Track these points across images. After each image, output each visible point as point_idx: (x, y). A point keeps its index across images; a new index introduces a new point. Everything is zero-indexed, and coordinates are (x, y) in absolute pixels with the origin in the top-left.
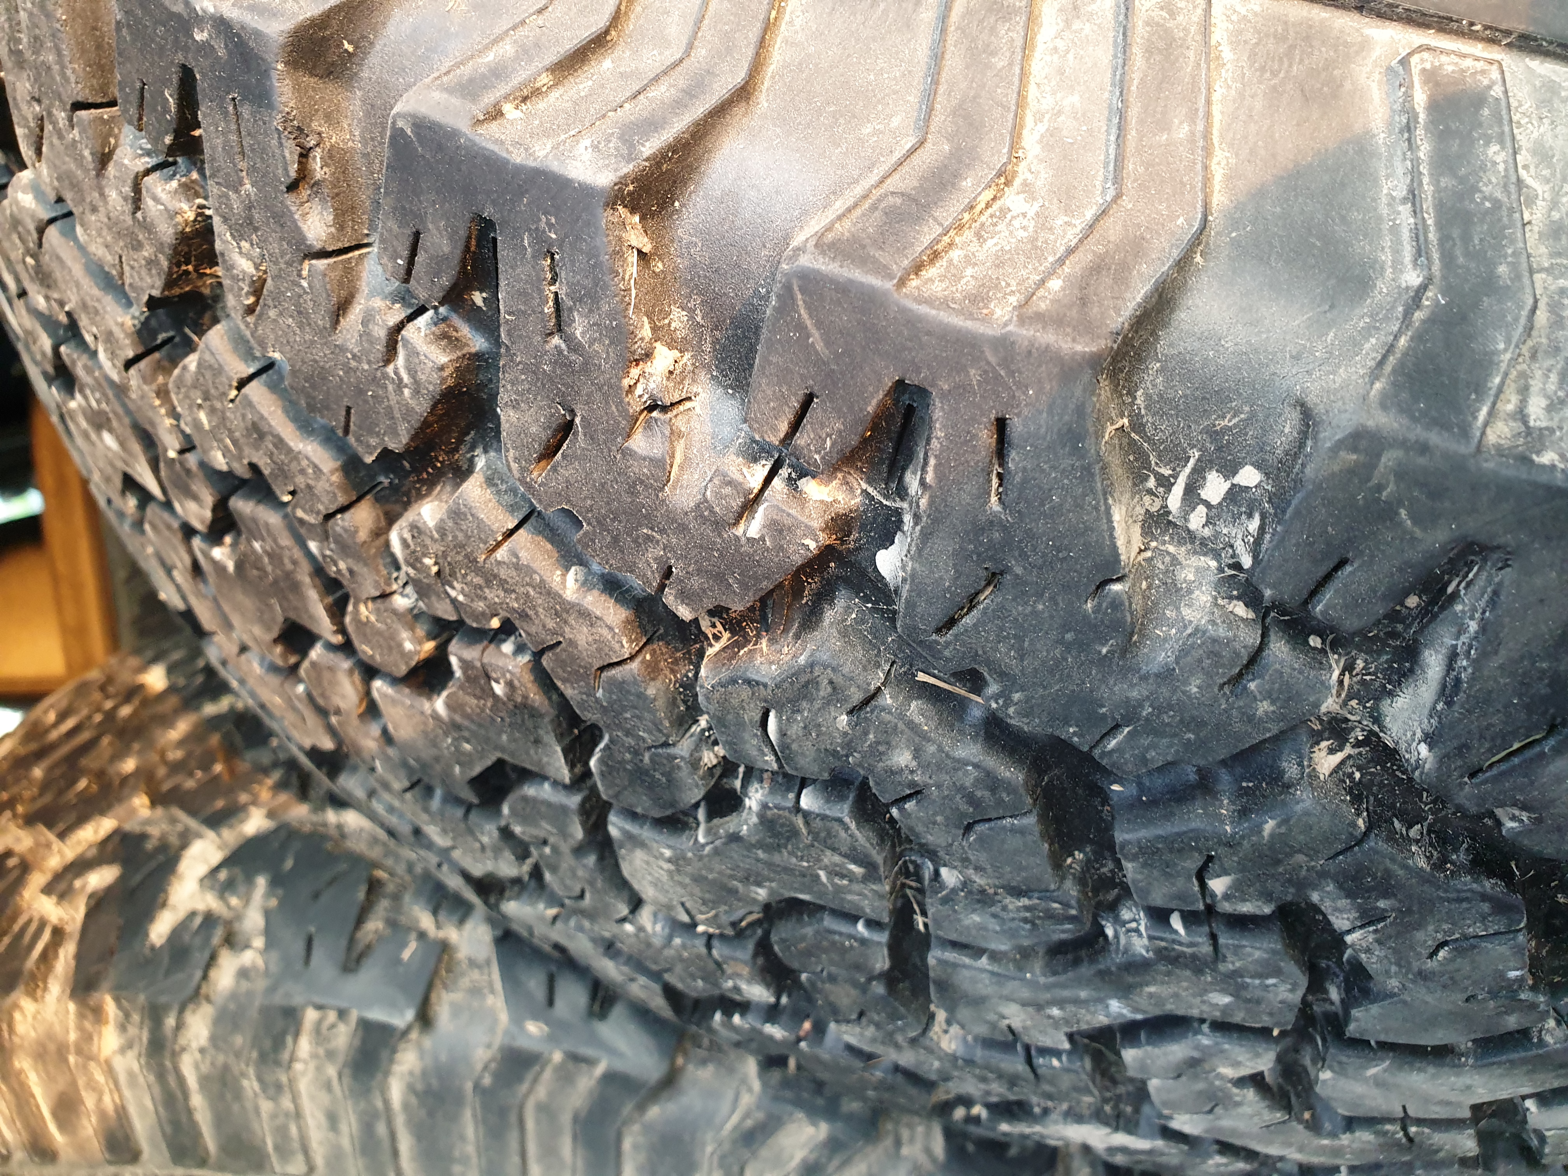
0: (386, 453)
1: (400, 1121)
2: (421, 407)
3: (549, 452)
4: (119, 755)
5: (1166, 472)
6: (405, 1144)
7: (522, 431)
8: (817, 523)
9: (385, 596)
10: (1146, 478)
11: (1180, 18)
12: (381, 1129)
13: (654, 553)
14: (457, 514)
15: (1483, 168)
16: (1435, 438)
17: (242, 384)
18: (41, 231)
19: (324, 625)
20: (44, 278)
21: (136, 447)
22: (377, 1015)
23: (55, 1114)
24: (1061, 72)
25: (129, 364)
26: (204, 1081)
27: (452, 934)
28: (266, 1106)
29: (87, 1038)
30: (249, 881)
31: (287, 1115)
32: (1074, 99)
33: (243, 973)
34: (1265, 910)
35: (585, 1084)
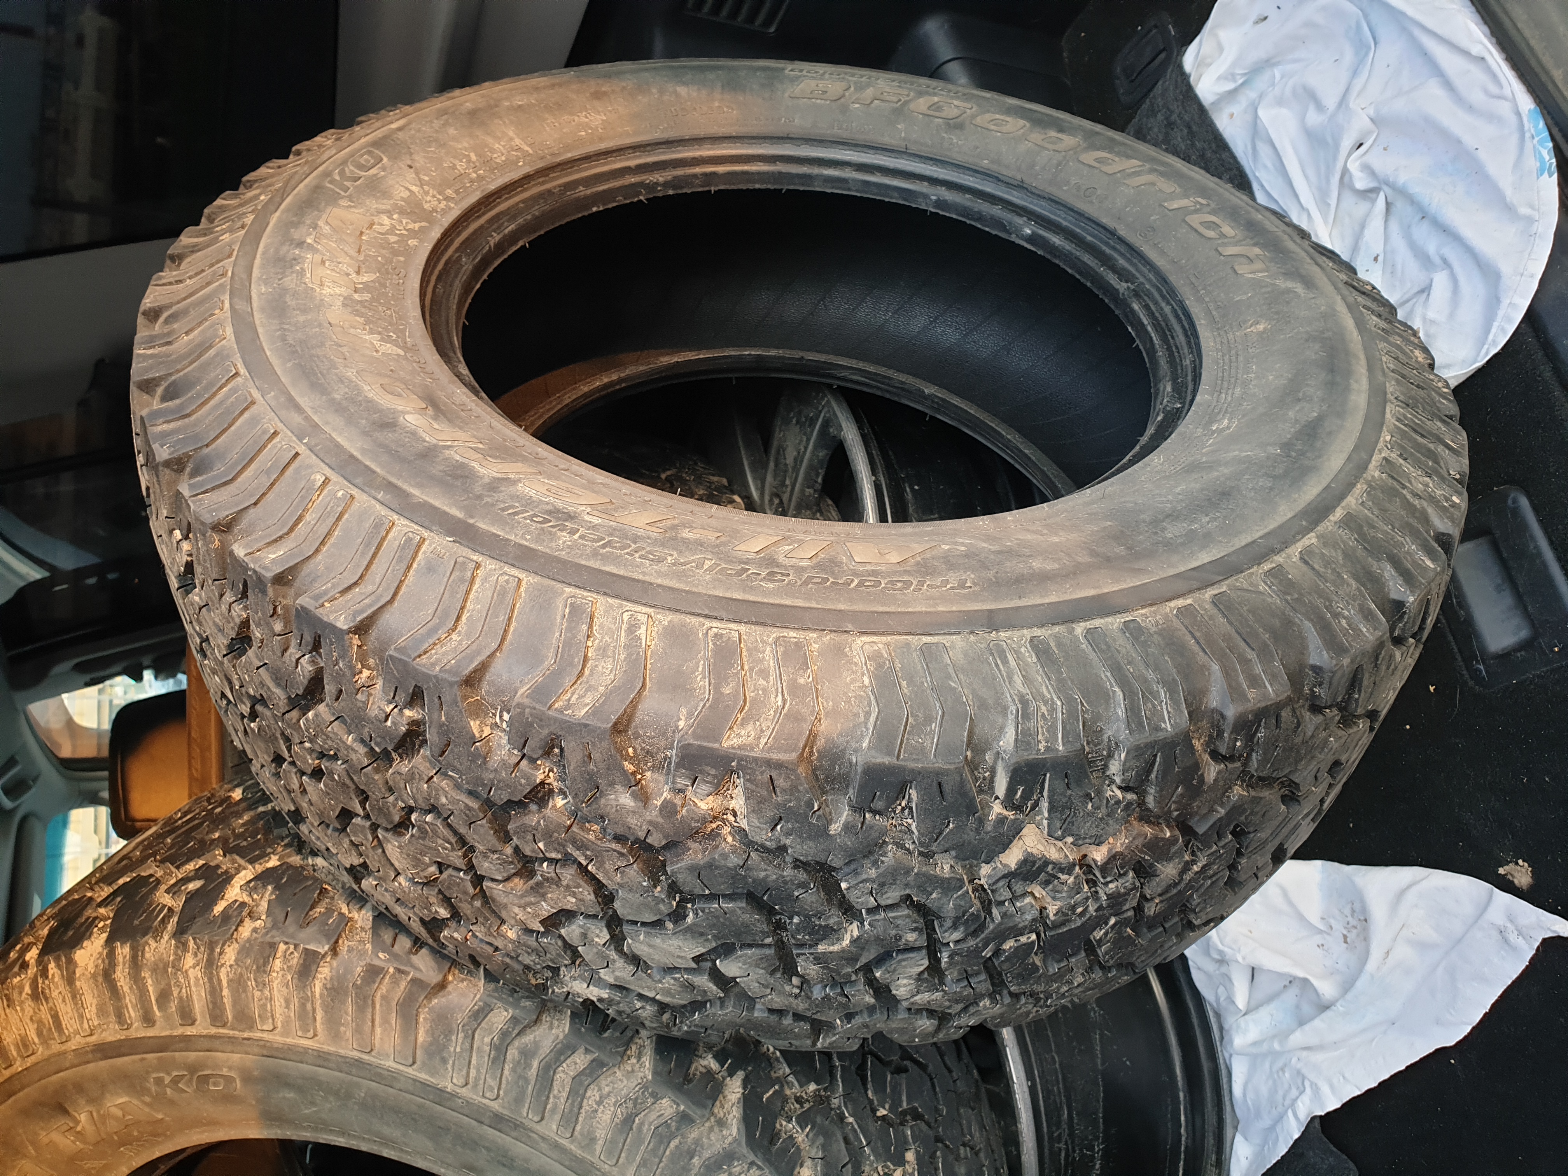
0: (297, 695)
1: (318, 1003)
2: (306, 682)
3: (337, 699)
4: (212, 831)
5: (494, 712)
6: (319, 1015)
7: (330, 692)
8: (405, 721)
9: (302, 743)
10: (488, 714)
11: (510, 585)
12: (309, 1006)
13: (367, 729)
14: (316, 715)
15: (580, 631)
16: (537, 706)
17: (258, 668)
18: (200, 609)
19: (286, 755)
20: (200, 623)
21: (226, 683)
22: (311, 947)
23: (157, 1001)
24: (477, 599)
25: (224, 656)
26: (230, 981)
27: (355, 915)
28: (257, 994)
29: (178, 958)
30: (264, 887)
31: (266, 999)
32: (479, 607)
33: (255, 930)
34: (559, 856)
35: (403, 984)
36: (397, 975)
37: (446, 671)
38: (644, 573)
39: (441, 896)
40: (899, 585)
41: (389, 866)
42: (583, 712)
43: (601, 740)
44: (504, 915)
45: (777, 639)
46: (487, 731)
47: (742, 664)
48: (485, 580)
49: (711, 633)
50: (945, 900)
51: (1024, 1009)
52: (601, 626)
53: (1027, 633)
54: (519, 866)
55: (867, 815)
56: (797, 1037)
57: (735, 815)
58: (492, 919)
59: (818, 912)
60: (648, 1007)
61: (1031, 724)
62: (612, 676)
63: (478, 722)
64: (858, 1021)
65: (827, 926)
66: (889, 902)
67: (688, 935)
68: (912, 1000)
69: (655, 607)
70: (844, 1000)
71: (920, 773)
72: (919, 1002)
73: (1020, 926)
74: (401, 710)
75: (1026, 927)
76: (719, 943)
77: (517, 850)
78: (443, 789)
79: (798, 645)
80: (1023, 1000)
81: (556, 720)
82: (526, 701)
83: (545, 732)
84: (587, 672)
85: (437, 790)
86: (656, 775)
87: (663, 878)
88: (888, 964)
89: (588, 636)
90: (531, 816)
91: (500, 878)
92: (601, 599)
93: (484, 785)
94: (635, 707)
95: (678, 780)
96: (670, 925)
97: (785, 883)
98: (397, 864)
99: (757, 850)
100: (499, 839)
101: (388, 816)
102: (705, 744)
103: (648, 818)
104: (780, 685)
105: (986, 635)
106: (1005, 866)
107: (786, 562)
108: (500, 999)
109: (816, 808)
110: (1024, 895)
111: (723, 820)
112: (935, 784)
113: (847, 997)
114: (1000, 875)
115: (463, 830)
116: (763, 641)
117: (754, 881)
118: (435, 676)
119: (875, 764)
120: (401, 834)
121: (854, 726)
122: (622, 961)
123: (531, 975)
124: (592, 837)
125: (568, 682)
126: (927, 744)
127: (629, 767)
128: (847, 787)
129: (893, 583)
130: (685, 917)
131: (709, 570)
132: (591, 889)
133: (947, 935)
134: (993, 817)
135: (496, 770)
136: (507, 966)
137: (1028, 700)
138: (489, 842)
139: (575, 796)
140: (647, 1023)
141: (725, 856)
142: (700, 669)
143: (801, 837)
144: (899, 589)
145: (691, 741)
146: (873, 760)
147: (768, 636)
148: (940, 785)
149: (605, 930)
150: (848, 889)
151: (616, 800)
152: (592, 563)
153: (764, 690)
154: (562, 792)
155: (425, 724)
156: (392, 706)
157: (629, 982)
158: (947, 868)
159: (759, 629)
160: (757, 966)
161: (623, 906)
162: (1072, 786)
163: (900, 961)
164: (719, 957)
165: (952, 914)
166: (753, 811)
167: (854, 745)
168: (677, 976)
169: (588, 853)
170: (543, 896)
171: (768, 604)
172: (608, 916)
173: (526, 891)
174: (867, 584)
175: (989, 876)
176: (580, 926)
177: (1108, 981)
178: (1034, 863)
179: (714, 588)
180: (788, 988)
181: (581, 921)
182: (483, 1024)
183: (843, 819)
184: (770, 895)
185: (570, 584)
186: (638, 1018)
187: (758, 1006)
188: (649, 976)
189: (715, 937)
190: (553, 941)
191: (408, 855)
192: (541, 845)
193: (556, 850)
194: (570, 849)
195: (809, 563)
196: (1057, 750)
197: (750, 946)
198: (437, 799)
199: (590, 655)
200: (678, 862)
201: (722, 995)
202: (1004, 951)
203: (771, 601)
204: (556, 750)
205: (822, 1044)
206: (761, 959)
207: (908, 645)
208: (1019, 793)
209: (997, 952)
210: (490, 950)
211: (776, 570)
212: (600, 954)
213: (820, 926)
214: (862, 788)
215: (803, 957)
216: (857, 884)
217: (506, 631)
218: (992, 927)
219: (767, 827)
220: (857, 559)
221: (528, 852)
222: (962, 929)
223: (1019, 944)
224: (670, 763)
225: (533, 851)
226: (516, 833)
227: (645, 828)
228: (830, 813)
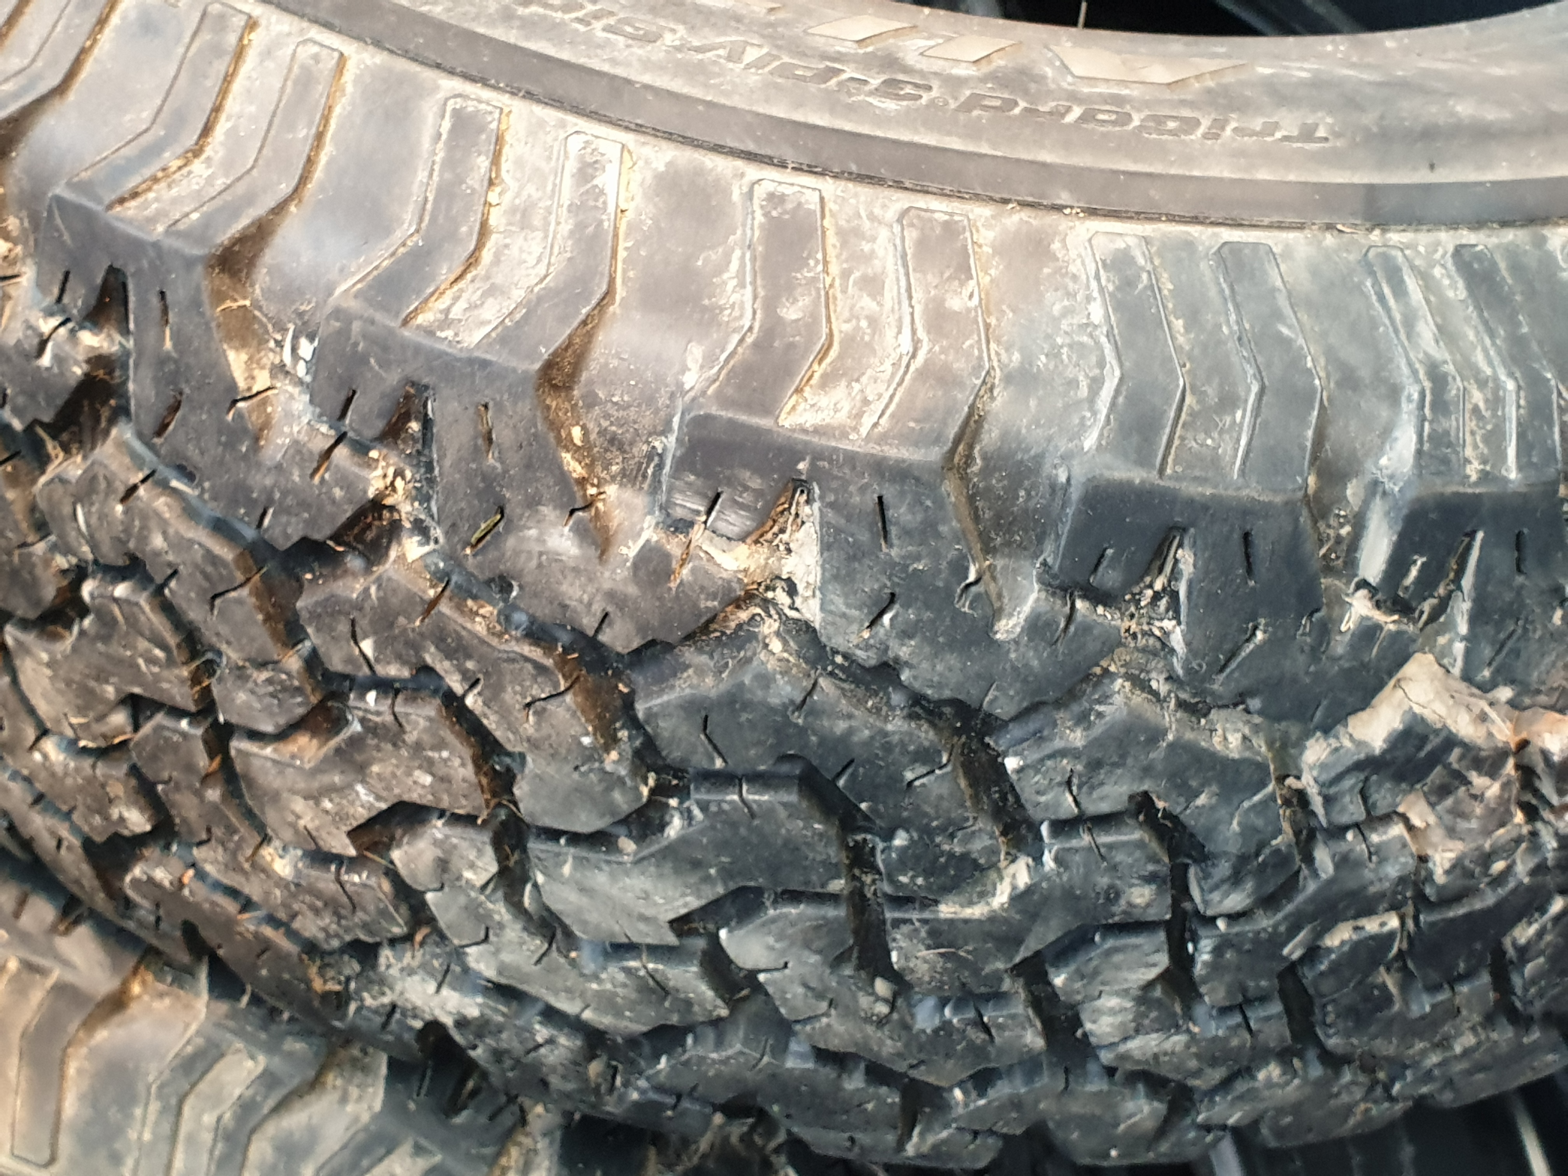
5: (279, 337)
8: (81, 357)
10: (268, 341)
11: (320, 66)
15: (472, 169)
16: (379, 317)
24: (249, 91)
32: (253, 109)
34: (406, 673)
35: (37, 995)
36: (25, 975)
37: (179, 234)
38: (613, 61)
39: (133, 782)
40: (1172, 125)
41: (23, 716)
42: (478, 335)
43: (516, 398)
44: (271, 817)
45: (905, 212)
46: (262, 380)
47: (826, 263)
48: (268, 53)
49: (760, 192)
50: (1223, 813)
51: (1345, 1098)
52: (519, 163)
53: (1448, 240)
54: (314, 700)
55: (1079, 604)
56: (869, 1123)
57: (792, 590)
58: (244, 829)
59: (950, 822)
60: (563, 1040)
61: (1450, 423)
62: (542, 270)
63: (244, 356)
64: (1002, 1090)
65: (965, 856)
66: (1105, 807)
67: (668, 867)
68: (1122, 1048)
69: (639, 129)
70: (979, 1037)
71: (1205, 507)
72: (1137, 1054)
73: (1372, 890)
74: (73, 332)
75: (1382, 895)
76: (732, 886)
77: (313, 662)
78: (158, 515)
79: (951, 229)
80: (1347, 1076)
81: (418, 349)
82: (353, 305)
83: (393, 378)
84: (487, 255)
85: (144, 518)
86: (628, 494)
87: (623, 734)
88: (1081, 958)
89: (491, 183)
90: (349, 580)
91: (268, 727)
92: (518, 107)
93: (250, 503)
94: (589, 337)
95: (679, 499)
96: (628, 845)
97: (888, 748)
98: (43, 708)
99: (832, 674)
100: (275, 635)
101: (30, 587)
102: (743, 418)
103: (607, 585)
104: (906, 309)
105: (1360, 237)
106: (1359, 744)
107: (923, 65)
108: (239, 1033)
109: (972, 578)
110: (1387, 818)
111: (766, 604)
112: (1237, 536)
113: (986, 1029)
114: (1349, 761)
115: (195, 613)
116: (872, 217)
117: (822, 742)
118: (156, 245)
119: (1110, 483)
120: (55, 637)
121: (1067, 407)
122: (518, 926)
123: (313, 971)
124: (479, 627)
125: (445, 272)
126: (1225, 449)
127: (575, 468)
128: (1041, 539)
129: (1160, 120)
130: (663, 826)
131: (758, 64)
132: (467, 753)
133: (1215, 896)
134: (1348, 624)
135: (279, 467)
136: (266, 946)
137: (1445, 375)
138: (252, 640)
139: (452, 530)
140: (555, 1081)
141: (765, 680)
142: (734, 266)
143: (932, 641)
144: (1171, 132)
145: (714, 410)
146: (1107, 474)
147: (884, 206)
148: (1246, 537)
149: (489, 851)
150: (1020, 771)
151: (540, 540)
152: (499, 33)
153: (873, 321)
154: (421, 529)
155: (125, 367)
156: (55, 321)
157: (526, 978)
158: (1234, 740)
159: (864, 192)
160: (807, 945)
161: (534, 794)
162: (1528, 565)
163: (1109, 953)
164: (726, 924)
165: (1234, 848)
166: (836, 578)
167: (1063, 445)
168: (633, 964)
169: (470, 665)
170: (361, 770)
171: (886, 140)
172: (496, 823)
173: (325, 760)
174: (1101, 117)
175: (1323, 766)
176: (436, 843)
177: (1520, 1053)
178: (1423, 739)
179: (767, 101)
180: (864, 1001)
181: (438, 828)
182: (202, 1086)
183: (1026, 609)
184: (853, 776)
185: (452, 72)
186: (537, 1066)
187: (794, 1046)
188: (573, 963)
189: (726, 873)
190: (373, 881)
191: (69, 683)
192: (367, 646)
193: (400, 658)
194: (431, 657)
195: (972, 71)
196: (1506, 481)
197: (794, 897)
198: (143, 539)
199: (492, 221)
200: (661, 692)
201: (724, 1012)
202: (1329, 950)
203: (892, 135)
204: (415, 426)
205: (917, 1146)
206: (818, 928)
207: (1189, 245)
208: (1414, 572)
209: (1313, 952)
210: (230, 906)
211: (901, 77)
212: (474, 912)
213: (951, 855)
214: (1078, 535)
215: (905, 929)
216: (1042, 761)
217: (310, 162)
218: (1311, 887)
219: (862, 615)
220: (1078, 70)
221: (336, 663)
222: (1249, 885)
223: (1363, 935)
224: (660, 467)
225: (350, 660)
226: (315, 617)
227: (597, 608)
228: (1000, 596)
